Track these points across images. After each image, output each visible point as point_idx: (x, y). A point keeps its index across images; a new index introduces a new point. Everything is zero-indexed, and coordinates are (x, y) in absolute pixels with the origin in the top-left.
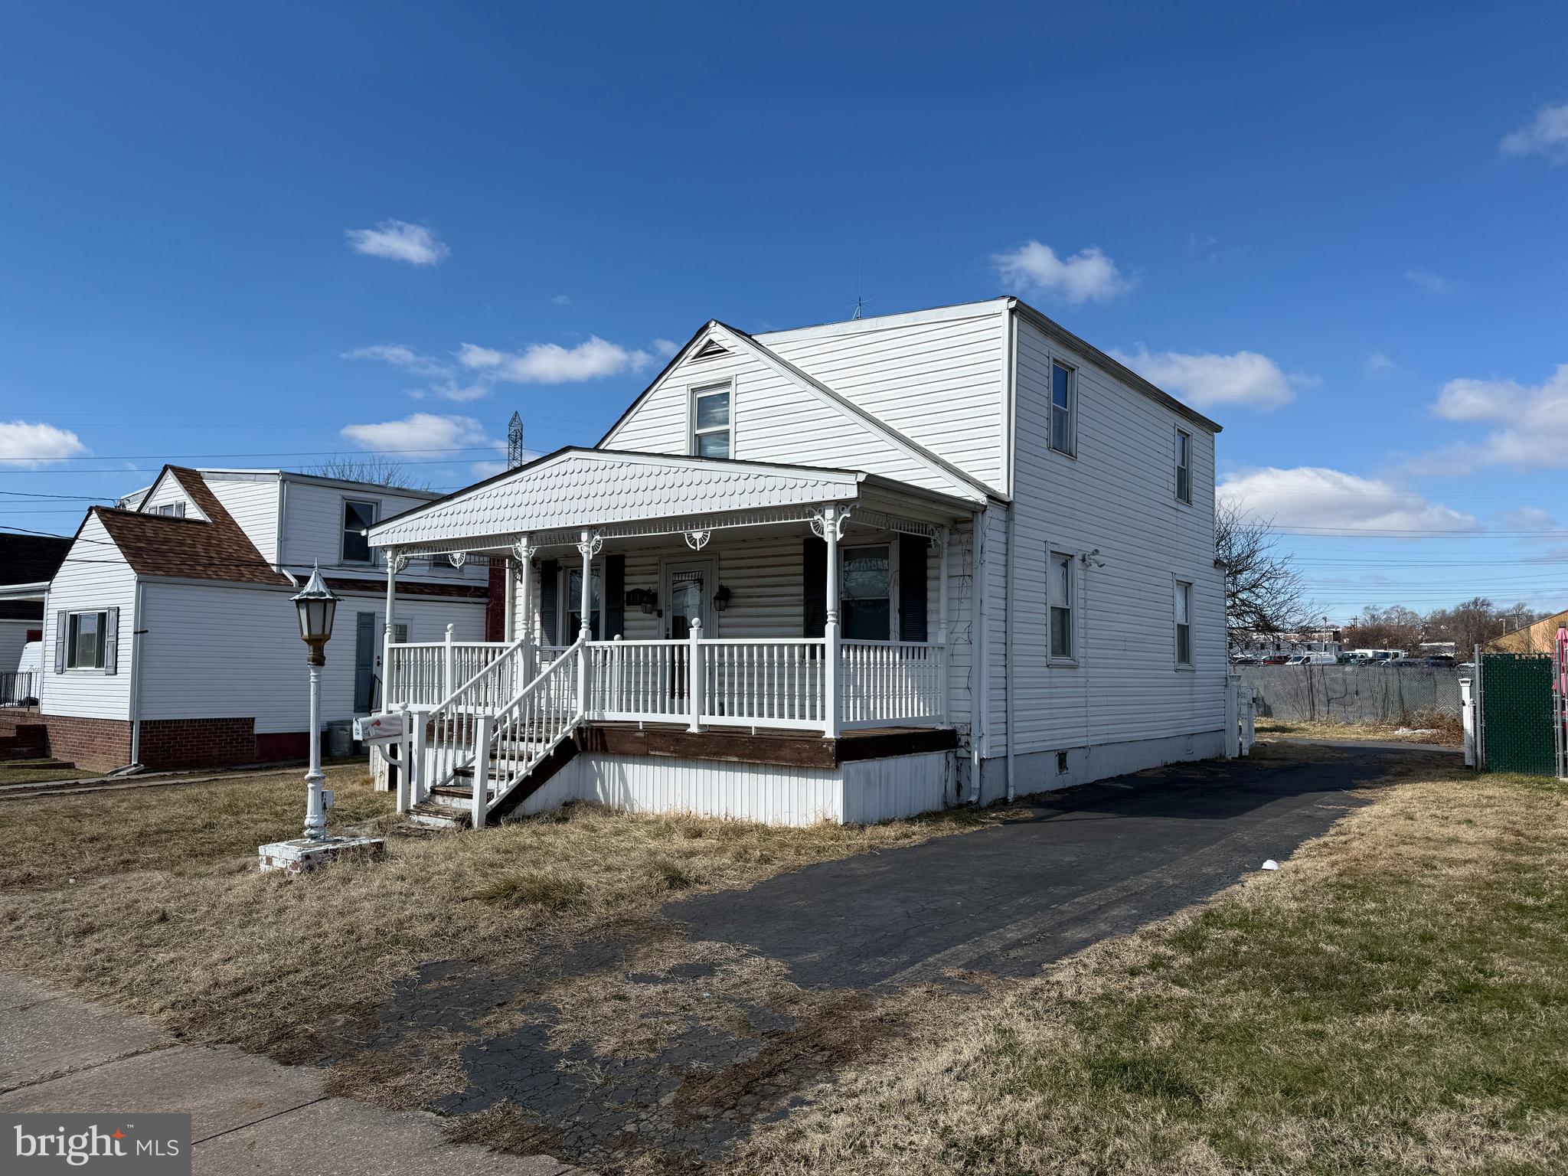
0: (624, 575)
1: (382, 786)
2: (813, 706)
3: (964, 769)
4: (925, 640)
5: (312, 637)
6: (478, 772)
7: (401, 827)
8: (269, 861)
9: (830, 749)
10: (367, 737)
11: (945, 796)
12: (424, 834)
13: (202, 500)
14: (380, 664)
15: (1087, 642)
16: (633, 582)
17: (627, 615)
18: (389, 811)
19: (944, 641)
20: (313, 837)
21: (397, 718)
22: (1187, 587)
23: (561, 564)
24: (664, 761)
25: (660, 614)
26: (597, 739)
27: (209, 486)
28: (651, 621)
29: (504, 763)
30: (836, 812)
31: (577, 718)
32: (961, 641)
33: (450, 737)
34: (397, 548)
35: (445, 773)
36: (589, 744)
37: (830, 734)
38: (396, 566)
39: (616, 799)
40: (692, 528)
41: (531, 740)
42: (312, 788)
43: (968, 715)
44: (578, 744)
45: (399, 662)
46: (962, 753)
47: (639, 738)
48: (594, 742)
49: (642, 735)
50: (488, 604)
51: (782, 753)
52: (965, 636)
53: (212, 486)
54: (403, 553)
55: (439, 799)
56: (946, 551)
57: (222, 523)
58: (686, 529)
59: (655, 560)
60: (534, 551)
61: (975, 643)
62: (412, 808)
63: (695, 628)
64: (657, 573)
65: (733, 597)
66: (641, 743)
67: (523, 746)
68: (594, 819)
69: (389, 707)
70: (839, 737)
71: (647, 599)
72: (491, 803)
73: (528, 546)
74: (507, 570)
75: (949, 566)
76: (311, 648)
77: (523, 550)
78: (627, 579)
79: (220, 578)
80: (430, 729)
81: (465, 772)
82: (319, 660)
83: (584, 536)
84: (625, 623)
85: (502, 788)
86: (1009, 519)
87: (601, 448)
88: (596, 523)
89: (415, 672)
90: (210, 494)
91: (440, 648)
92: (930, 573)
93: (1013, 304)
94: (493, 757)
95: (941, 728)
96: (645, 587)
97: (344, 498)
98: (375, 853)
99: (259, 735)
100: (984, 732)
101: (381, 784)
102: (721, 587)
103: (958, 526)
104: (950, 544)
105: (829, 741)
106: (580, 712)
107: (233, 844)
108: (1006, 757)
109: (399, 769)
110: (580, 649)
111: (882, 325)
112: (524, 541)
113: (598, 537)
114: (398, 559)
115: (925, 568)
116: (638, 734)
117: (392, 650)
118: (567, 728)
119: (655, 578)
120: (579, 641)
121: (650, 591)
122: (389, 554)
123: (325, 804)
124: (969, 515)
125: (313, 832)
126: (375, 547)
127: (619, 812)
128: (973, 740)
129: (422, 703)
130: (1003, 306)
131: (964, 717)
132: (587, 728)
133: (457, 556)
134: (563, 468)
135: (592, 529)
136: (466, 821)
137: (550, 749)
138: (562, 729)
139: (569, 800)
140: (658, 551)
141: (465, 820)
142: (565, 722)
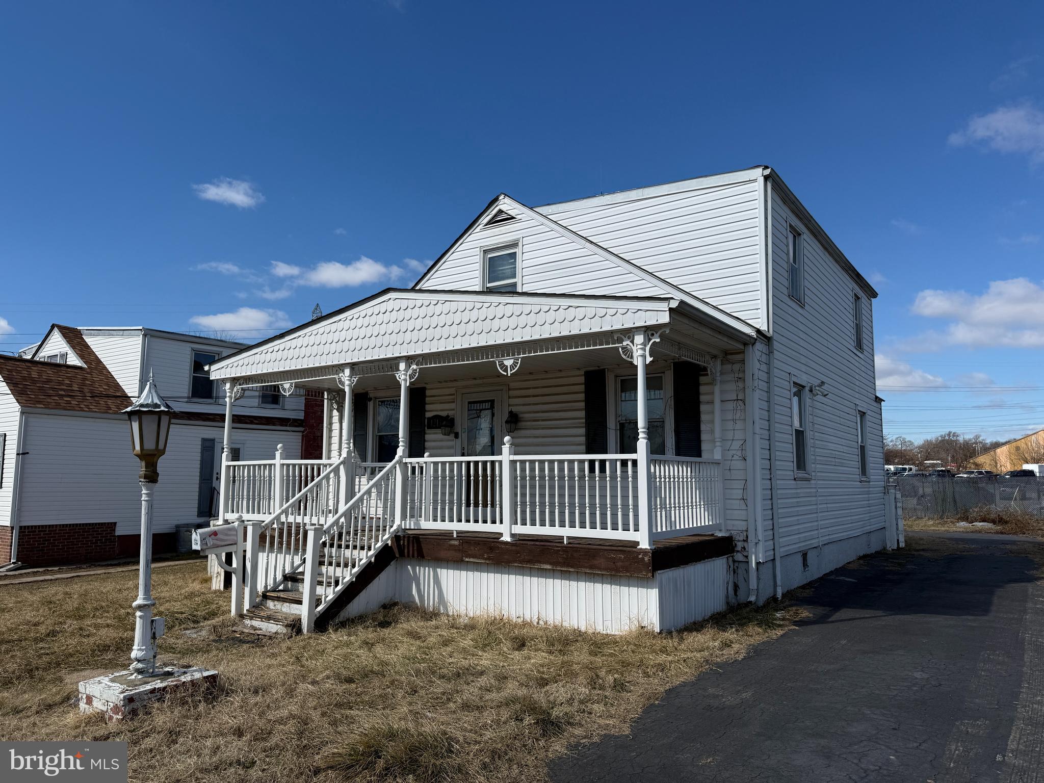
0: (425, 404)
1: (218, 585)
2: (625, 516)
3: (741, 572)
4: (700, 456)
5: (144, 452)
6: (307, 578)
7: (235, 631)
8: (89, 700)
9: (646, 559)
10: (205, 547)
11: (727, 597)
12: (257, 641)
13: (81, 350)
14: (218, 479)
15: (815, 459)
16: (433, 410)
17: (427, 437)
18: (224, 613)
19: (720, 458)
20: (139, 671)
21: (233, 529)
22: (863, 414)
23: (371, 395)
24: (477, 567)
25: (457, 436)
26: (413, 547)
27: (86, 340)
28: (449, 440)
29: (331, 569)
30: (653, 619)
31: (395, 527)
32: (736, 457)
33: (281, 543)
34: (235, 381)
35: (275, 579)
36: (406, 551)
37: (645, 545)
38: (233, 395)
39: (431, 602)
40: (503, 356)
41: (355, 547)
42: (140, 617)
43: (744, 523)
44: (396, 550)
45: (234, 477)
46: (739, 557)
47: (454, 545)
48: (411, 549)
49: (456, 543)
50: (303, 432)
51: (596, 562)
52: (739, 453)
53: (89, 340)
54: (240, 385)
55: (270, 604)
56: (718, 378)
57: (96, 369)
58: (497, 357)
59: (452, 391)
60: (355, 380)
61: (749, 459)
62: (245, 612)
63: (507, 445)
64: (454, 402)
65: (521, 421)
66: (455, 550)
67: (348, 553)
68: (415, 624)
69: (225, 516)
70: (653, 547)
71: (446, 424)
72: (319, 608)
73: (351, 376)
74: (326, 401)
75: (722, 392)
76: (143, 464)
77: (346, 380)
78: (428, 407)
79: (90, 411)
80: (262, 537)
81: (293, 578)
82: (152, 477)
83: (402, 366)
84: (426, 443)
85: (329, 594)
86: (770, 352)
87: (417, 288)
88: (413, 353)
89: (249, 485)
90: (88, 347)
91: (270, 465)
92: (703, 398)
93: (767, 172)
94: (321, 563)
95: (720, 534)
96: (444, 414)
97: (193, 350)
98: (208, 689)
99: (119, 537)
100: (760, 539)
101: (218, 584)
102: (511, 413)
103: (729, 357)
104: (722, 373)
105: (644, 552)
106: (398, 521)
107: (71, 655)
108: (774, 559)
109: (233, 576)
110: (397, 466)
111: (648, 194)
112: (347, 372)
113: (414, 367)
114: (235, 390)
115: (698, 394)
116: (453, 542)
117: (228, 467)
118: (386, 536)
119: (453, 406)
120: (397, 457)
121: (448, 416)
122: (228, 385)
123: (154, 634)
124: (742, 347)
125: (140, 666)
126: (217, 380)
127: (435, 615)
128: (751, 547)
129: (254, 513)
130: (758, 174)
131: (742, 525)
132: (404, 537)
133: (287, 386)
134: (383, 308)
135: (409, 359)
136: (296, 628)
137: (372, 556)
138: (383, 536)
139: (387, 601)
140: (455, 384)
141: (295, 626)
142: (385, 530)
